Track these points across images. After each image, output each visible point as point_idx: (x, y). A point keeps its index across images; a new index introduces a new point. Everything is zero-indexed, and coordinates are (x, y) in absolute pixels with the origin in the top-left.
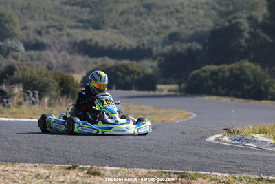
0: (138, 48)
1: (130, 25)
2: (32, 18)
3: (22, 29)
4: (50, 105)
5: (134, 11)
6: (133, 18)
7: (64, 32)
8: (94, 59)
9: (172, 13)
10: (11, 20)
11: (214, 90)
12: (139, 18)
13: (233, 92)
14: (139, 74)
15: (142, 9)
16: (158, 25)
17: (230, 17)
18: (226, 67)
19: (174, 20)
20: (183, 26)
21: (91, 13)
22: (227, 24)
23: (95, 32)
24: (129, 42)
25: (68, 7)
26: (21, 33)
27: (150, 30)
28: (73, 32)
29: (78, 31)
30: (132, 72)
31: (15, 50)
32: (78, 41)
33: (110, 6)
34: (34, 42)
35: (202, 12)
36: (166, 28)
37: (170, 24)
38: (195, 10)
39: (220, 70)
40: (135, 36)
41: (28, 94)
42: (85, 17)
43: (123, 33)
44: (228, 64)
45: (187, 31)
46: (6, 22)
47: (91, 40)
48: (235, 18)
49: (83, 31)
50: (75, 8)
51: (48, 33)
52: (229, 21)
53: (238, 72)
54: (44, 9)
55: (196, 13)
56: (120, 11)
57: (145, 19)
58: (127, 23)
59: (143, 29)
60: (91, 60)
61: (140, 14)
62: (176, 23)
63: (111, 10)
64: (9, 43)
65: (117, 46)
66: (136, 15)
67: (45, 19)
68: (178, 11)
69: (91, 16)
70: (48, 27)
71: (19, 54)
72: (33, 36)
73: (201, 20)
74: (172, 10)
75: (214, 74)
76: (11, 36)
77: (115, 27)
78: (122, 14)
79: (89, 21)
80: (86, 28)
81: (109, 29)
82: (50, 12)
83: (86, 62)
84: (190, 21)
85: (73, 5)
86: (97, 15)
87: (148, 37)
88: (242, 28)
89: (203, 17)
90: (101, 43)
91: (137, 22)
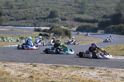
0: (94, 19)
1: (92, 13)
2: (63, 11)
3: (60, 15)
4: (62, 38)
5: (93, 9)
6: (93, 11)
7: (73, 15)
8: (81, 23)
9: (104, 9)
10: (57, 12)
11: (113, 33)
12: (94, 11)
13: (118, 33)
14: (92, 27)
15: (95, 8)
16: (100, 13)
17: (118, 11)
18: (117, 26)
19: (105, 11)
20: (107, 13)
21: (81, 10)
22: (118, 13)
23: (82, 15)
24: (92, 18)
25: (74, 8)
26: (60, 16)
27: (98, 14)
28: (75, 15)
29: (77, 15)
30: (90, 27)
31: (58, 20)
32: (77, 18)
33: (86, 8)
34: (64, 18)
35: (113, 9)
36: (102, 14)
37: (104, 12)
38: (111, 8)
39: (115, 27)
40: (93, 16)
41: (55, 36)
42: (79, 11)
43: (90, 15)
44: (117, 25)
45: (108, 15)
46: (56, 12)
47: (80, 18)
48: (120, 11)
49: (78, 15)
50: (76, 8)
51: (68, 15)
52: (118, 12)
53: (120, 27)
54: (67, 9)
55: (111, 9)
56: (89, 9)
57: (96, 11)
58: (91, 12)
59: (95, 14)
60: (80, 23)
61: (95, 10)
62: (105, 12)
63: (86, 9)
64: (57, 19)
65: (88, 19)
66: (94, 10)
67: (67, 11)
68: (106, 9)
69: (81, 11)
70: (68, 14)
71: (60, 22)
72: (64, 16)
73: (113, 11)
74: (104, 8)
75: (113, 27)
76: (57, 16)
77: (88, 14)
78: (90, 10)
79: (80, 12)
80: (79, 14)
81: (86, 14)
82: (69, 9)
83: (79, 24)
84: (110, 12)
85: (76, 7)
86: (82, 10)
87: (97, 16)
88: (122, 14)
89: (113, 10)
90: (83, 18)
91: (94, 12)
